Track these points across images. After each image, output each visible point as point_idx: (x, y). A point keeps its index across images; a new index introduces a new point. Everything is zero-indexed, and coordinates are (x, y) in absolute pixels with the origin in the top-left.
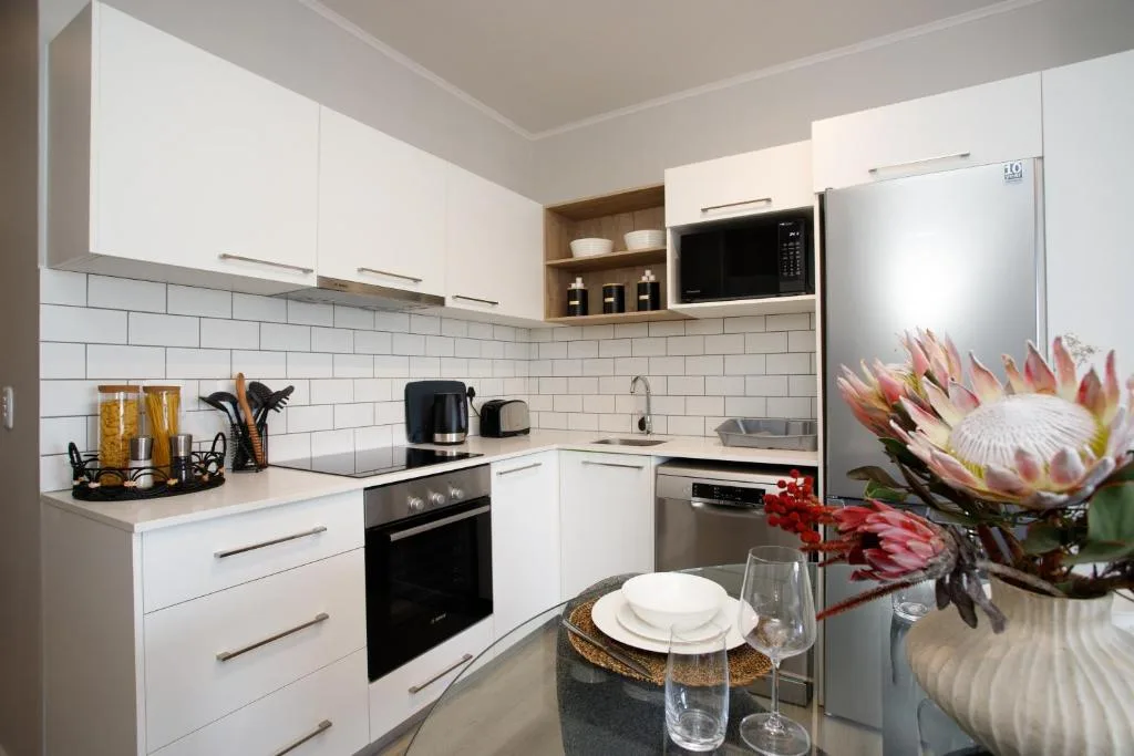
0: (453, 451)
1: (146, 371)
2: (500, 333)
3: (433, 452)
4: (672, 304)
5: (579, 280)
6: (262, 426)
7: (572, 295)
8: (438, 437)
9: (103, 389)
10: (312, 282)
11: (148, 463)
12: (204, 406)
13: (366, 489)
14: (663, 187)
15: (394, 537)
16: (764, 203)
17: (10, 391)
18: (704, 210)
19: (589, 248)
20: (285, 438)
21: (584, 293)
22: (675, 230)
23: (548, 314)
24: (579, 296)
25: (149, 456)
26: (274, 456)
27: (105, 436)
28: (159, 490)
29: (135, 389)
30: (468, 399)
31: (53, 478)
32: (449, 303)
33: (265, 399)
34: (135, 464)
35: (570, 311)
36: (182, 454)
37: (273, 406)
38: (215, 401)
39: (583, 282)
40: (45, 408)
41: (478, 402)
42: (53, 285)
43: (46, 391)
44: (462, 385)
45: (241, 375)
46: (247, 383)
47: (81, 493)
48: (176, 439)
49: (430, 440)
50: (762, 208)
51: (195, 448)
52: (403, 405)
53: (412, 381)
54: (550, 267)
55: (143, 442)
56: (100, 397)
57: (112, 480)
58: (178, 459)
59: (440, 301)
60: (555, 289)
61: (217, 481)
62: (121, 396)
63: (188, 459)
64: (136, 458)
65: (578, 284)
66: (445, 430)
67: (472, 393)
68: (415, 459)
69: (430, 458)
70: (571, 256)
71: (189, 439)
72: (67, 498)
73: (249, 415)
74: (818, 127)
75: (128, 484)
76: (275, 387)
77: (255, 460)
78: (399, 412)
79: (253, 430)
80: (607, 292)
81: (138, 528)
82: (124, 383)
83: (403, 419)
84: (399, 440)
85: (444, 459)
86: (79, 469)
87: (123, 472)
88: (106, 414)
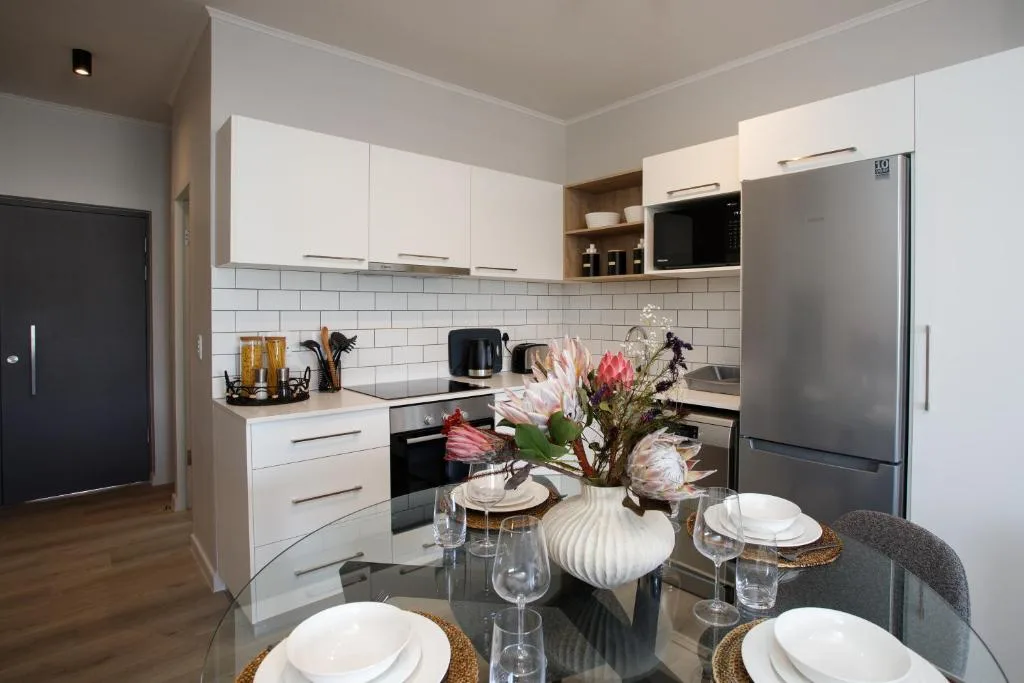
0: (482, 383)
1: (268, 327)
2: (533, 289)
3: (468, 384)
4: (649, 270)
5: (592, 246)
6: (337, 363)
7: (586, 258)
8: (471, 372)
9: (243, 339)
10: (364, 266)
11: (265, 385)
12: (303, 348)
13: (391, 408)
14: (641, 172)
15: (410, 441)
16: (714, 187)
17: (201, 337)
18: (670, 193)
19: (600, 220)
20: (353, 371)
21: (596, 257)
22: (650, 208)
23: (567, 274)
24: (592, 259)
25: (266, 380)
26: (345, 383)
27: (244, 367)
28: (268, 402)
29: (260, 339)
30: (503, 342)
31: (218, 391)
32: (473, 272)
33: (340, 343)
34: (257, 385)
35: (585, 273)
36: (283, 380)
37: (345, 349)
38: (309, 345)
39: (596, 247)
40: (215, 349)
41: (511, 345)
42: (218, 276)
43: (215, 338)
44: (498, 331)
45: (325, 329)
46: (330, 333)
47: (231, 401)
48: (280, 371)
49: (466, 374)
50: (713, 190)
51: (291, 375)
52: (446, 347)
53: (455, 329)
54: (569, 236)
55: (262, 372)
56: (241, 343)
57: (244, 393)
58: (281, 382)
59: (466, 272)
60: (574, 253)
61: (304, 397)
62: (252, 343)
63: (286, 382)
64: (258, 380)
65: (592, 250)
66: (477, 367)
67: (506, 337)
68: (455, 387)
69: (466, 387)
70: (586, 227)
71: (288, 370)
72: (223, 403)
73: (329, 356)
74: (743, 125)
75: (252, 396)
76: (349, 335)
77: (333, 385)
78: (443, 352)
79: (332, 365)
80: (612, 257)
81: (249, 421)
82: (255, 335)
83: (447, 358)
84: (444, 373)
85: (476, 388)
86: (230, 385)
87: (252, 389)
88: (244, 353)
